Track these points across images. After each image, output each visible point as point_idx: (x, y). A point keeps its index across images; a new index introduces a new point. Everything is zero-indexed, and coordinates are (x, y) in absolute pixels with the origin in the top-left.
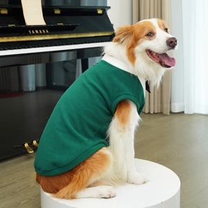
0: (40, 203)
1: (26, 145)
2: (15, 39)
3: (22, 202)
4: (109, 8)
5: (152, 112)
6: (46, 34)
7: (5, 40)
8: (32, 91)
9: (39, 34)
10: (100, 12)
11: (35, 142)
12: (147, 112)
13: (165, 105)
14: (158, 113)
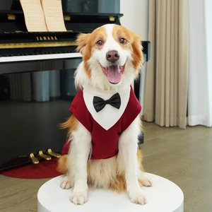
5: (167, 125)
12: (162, 125)
13: (181, 118)
14: (174, 127)
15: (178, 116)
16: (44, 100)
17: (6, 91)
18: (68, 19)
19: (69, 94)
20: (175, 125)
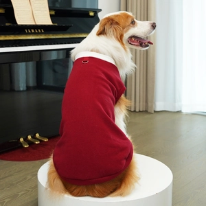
0: (37, 195)
1: (22, 140)
2: (12, 38)
3: (20, 194)
4: (101, 10)
5: (137, 110)
6: (41, 34)
7: (2, 38)
8: (23, 91)
9: (35, 34)
10: (92, 14)
11: (29, 137)
13: (150, 104)
14: (143, 111)
15: (147, 102)
18: (53, 13)
19: (44, 84)
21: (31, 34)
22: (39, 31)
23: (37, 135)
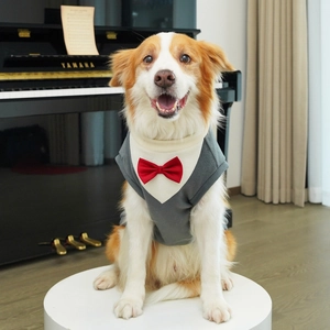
1: (57, 242)
4: (199, 31)
5: (276, 202)
6: (90, 69)
7: (23, 76)
9: (79, 69)
11: (71, 238)
12: (268, 201)
13: (297, 191)
14: (286, 203)
15: (292, 187)
16: (96, 162)
17: (43, 149)
20: (289, 201)
21: (73, 69)
22: (87, 65)
23: (85, 236)
